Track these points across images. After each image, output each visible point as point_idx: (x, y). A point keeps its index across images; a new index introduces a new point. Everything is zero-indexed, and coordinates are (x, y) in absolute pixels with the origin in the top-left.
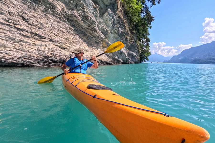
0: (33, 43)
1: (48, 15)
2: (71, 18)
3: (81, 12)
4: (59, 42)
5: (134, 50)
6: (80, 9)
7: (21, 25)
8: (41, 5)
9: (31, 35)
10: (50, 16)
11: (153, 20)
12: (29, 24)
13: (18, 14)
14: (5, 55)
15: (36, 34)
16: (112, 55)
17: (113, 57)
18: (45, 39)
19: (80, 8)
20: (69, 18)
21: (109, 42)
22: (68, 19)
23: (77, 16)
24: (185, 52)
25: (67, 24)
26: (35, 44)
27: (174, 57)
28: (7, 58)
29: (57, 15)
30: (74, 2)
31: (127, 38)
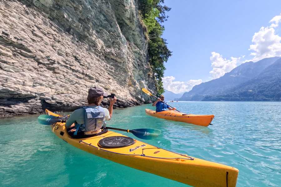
0: (84, 85)
1: (91, 53)
2: (108, 56)
3: (117, 49)
4: (103, 82)
5: (152, 87)
6: (116, 47)
7: (76, 66)
8: (85, 43)
9: (83, 76)
10: (93, 55)
11: (170, 55)
12: (81, 65)
13: (73, 55)
14: (69, 98)
15: (86, 75)
16: (136, 94)
17: (137, 96)
18: (92, 79)
19: (117, 45)
20: (107, 55)
21: (135, 80)
22: (105, 57)
23: (114, 54)
24: (196, 88)
25: (105, 62)
26: (86, 85)
27: (185, 93)
28: (71, 102)
29: (97, 53)
30: (112, 40)
31: (149, 75)
